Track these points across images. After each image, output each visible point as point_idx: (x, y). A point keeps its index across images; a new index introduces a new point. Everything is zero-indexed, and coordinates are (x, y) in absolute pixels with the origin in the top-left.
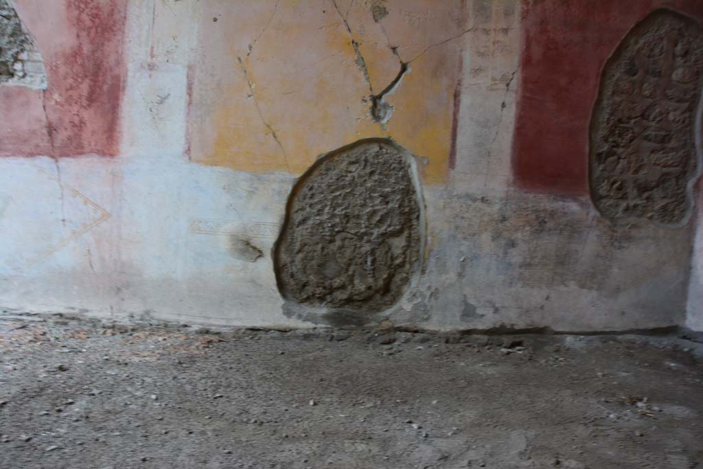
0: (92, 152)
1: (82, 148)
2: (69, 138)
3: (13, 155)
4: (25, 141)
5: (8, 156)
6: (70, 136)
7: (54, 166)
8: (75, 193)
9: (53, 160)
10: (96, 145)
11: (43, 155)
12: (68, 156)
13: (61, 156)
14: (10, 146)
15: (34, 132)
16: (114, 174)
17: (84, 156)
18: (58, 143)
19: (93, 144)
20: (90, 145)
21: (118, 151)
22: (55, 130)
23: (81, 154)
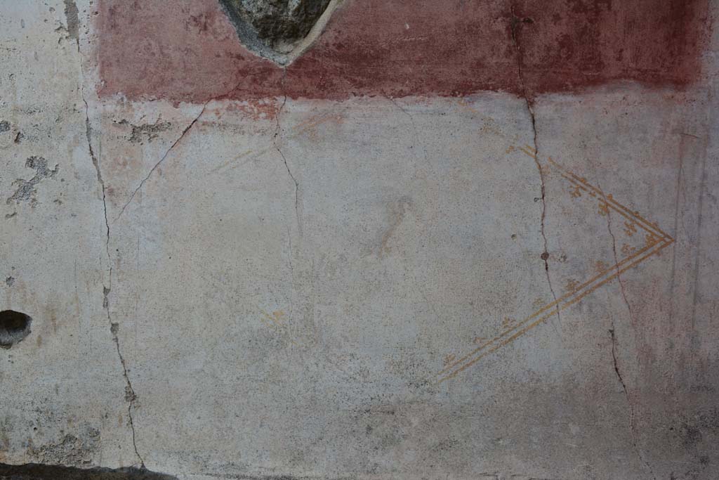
0: (625, 75)
1: (600, 65)
2: (565, 42)
3: (417, 90)
4: (449, 53)
5: (401, 94)
6: (566, 37)
7: (523, 116)
8: (578, 185)
9: (522, 102)
10: (636, 58)
11: (495, 89)
12: (560, 88)
13: (543, 89)
14: (409, 70)
15: (472, 29)
16: (683, 133)
17: (604, 88)
18: (534, 56)
19: (627, 54)
20: (619, 59)
21: (697, 69)
22: (530, 22)
23: (596, 82)
